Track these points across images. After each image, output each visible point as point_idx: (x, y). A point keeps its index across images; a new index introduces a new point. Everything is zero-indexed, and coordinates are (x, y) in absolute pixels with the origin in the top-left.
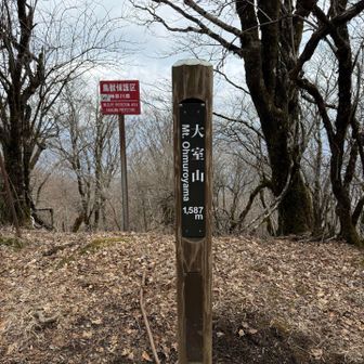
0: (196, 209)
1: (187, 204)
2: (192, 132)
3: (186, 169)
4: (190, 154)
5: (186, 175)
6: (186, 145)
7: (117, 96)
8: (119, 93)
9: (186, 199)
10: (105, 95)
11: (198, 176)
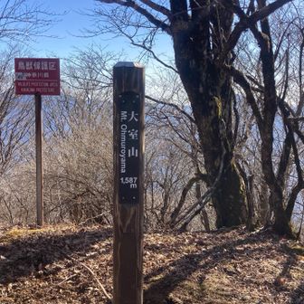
0: (131, 179)
1: (124, 175)
2: (129, 117)
3: (123, 146)
4: (127, 134)
5: (123, 151)
6: (124, 127)
7: (34, 75)
8: (37, 71)
9: (123, 171)
10: (20, 74)
11: (133, 152)
